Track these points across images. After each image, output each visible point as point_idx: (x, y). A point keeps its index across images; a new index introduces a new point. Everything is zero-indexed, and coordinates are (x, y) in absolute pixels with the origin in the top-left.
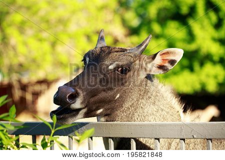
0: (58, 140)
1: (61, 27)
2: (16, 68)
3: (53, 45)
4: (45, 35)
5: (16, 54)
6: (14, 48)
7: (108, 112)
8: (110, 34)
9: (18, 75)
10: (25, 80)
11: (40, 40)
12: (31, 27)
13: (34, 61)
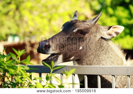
0: (55, 76)
1: (54, 10)
2: (28, 34)
3: (50, 20)
4: (44, 15)
5: (28, 26)
6: (27, 22)
7: (78, 58)
8: (83, 14)
9: (29, 38)
10: (33, 41)
11: (42, 18)
12: (37, 10)
13: (38, 30)
